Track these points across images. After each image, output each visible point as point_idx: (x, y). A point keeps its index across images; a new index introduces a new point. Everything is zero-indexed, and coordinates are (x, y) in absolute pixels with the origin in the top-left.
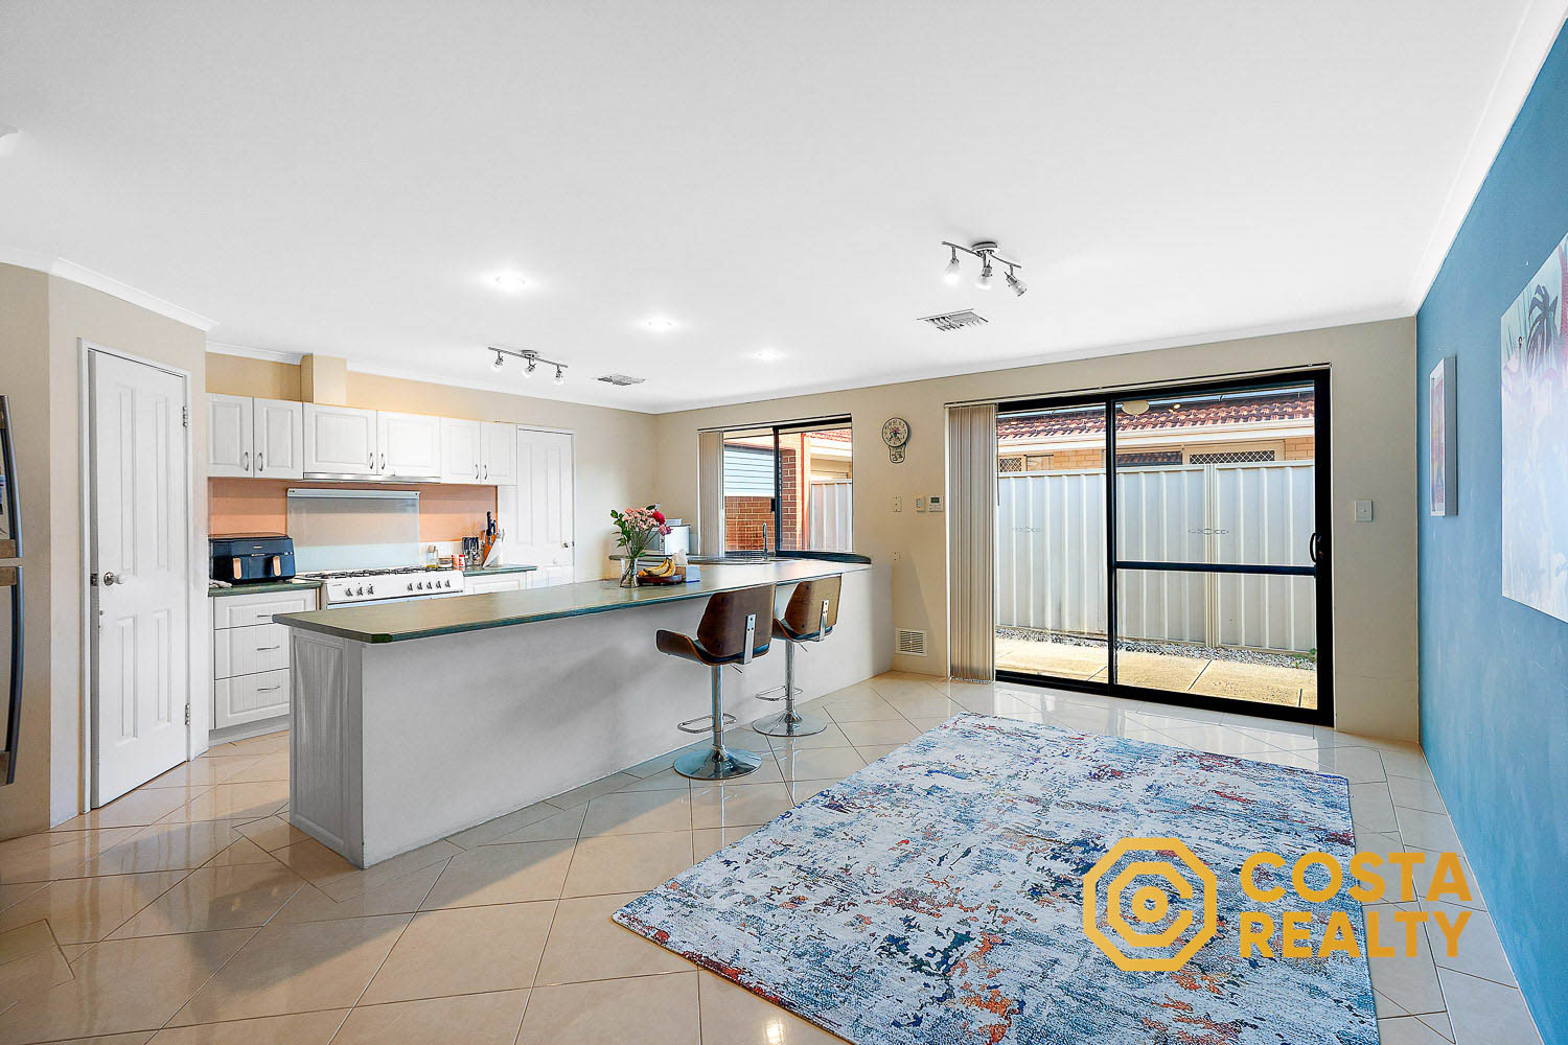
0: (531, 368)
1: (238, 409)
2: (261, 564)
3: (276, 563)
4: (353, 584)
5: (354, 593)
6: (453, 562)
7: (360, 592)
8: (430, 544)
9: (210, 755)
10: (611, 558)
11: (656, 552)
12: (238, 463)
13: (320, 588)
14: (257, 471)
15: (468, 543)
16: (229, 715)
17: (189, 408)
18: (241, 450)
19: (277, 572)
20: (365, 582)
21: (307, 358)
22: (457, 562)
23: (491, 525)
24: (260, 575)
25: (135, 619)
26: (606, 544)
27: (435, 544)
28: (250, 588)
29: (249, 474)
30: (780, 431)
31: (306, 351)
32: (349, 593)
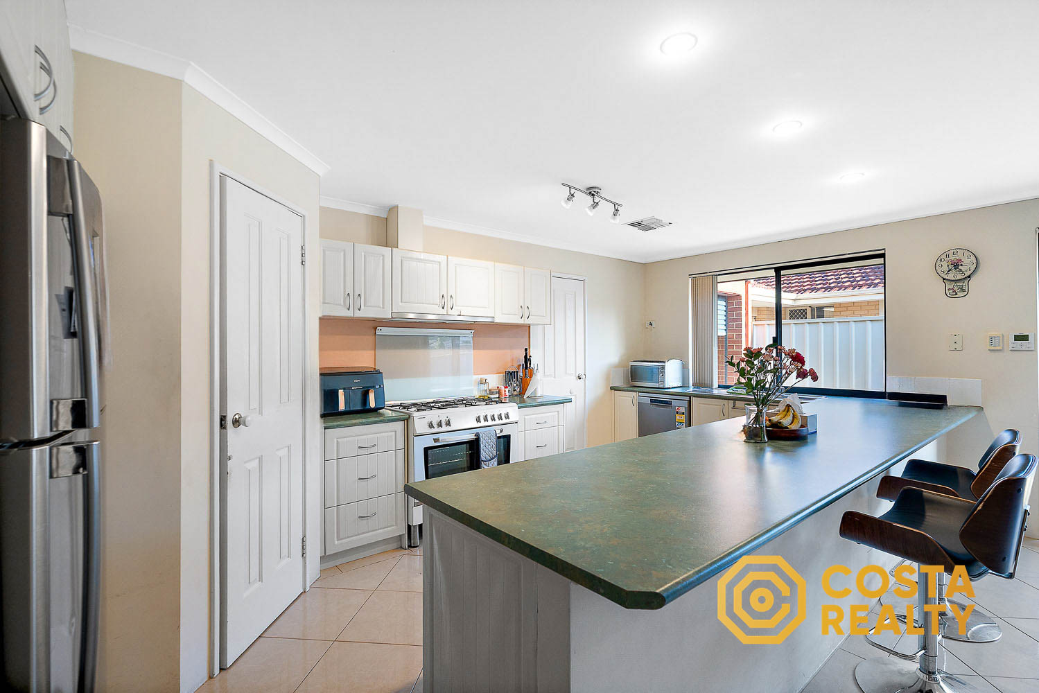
0: (595, 205)
1: (342, 254)
2: (359, 396)
3: (372, 396)
4: (434, 415)
5: (435, 426)
6: (499, 392)
7: (440, 425)
8: (480, 377)
9: (320, 584)
10: (612, 388)
11: (656, 385)
12: (342, 303)
13: (407, 420)
14: (357, 311)
15: (510, 375)
16: (336, 542)
17: (307, 247)
18: (345, 292)
19: (372, 405)
20: (444, 414)
21: (393, 210)
22: (503, 393)
23: (527, 360)
24: (359, 407)
25: (260, 459)
26: (608, 377)
27: (484, 376)
28: (354, 421)
29: (350, 314)
30: (783, 272)
31: (394, 203)
32: (431, 426)
